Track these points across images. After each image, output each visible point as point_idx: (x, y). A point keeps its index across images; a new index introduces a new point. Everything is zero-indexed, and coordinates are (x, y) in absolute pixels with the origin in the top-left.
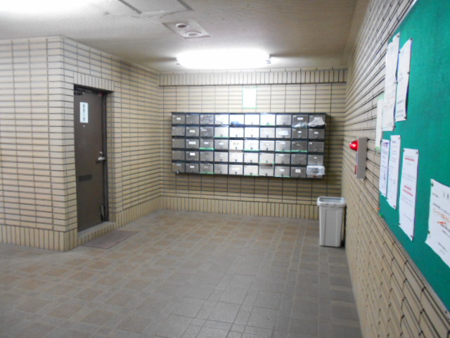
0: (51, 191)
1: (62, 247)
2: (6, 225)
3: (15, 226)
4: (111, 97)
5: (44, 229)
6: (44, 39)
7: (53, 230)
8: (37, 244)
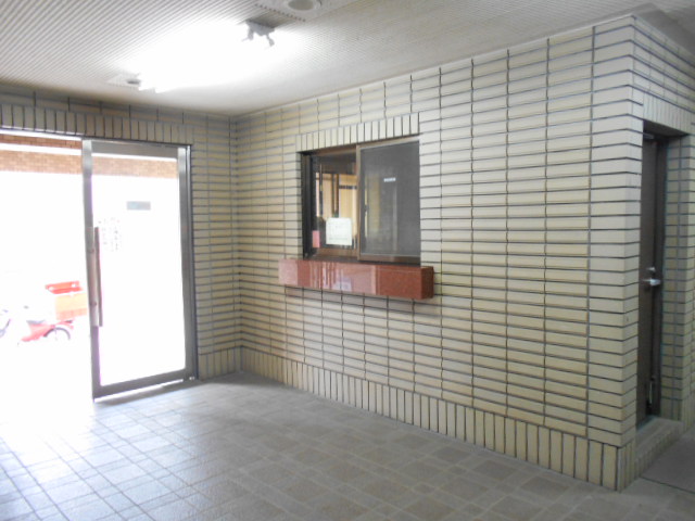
0: (588, 355)
1: (609, 478)
2: (475, 409)
3: (494, 414)
4: (681, 147)
5: (563, 432)
6: (588, 28)
7: (586, 437)
8: (544, 458)
